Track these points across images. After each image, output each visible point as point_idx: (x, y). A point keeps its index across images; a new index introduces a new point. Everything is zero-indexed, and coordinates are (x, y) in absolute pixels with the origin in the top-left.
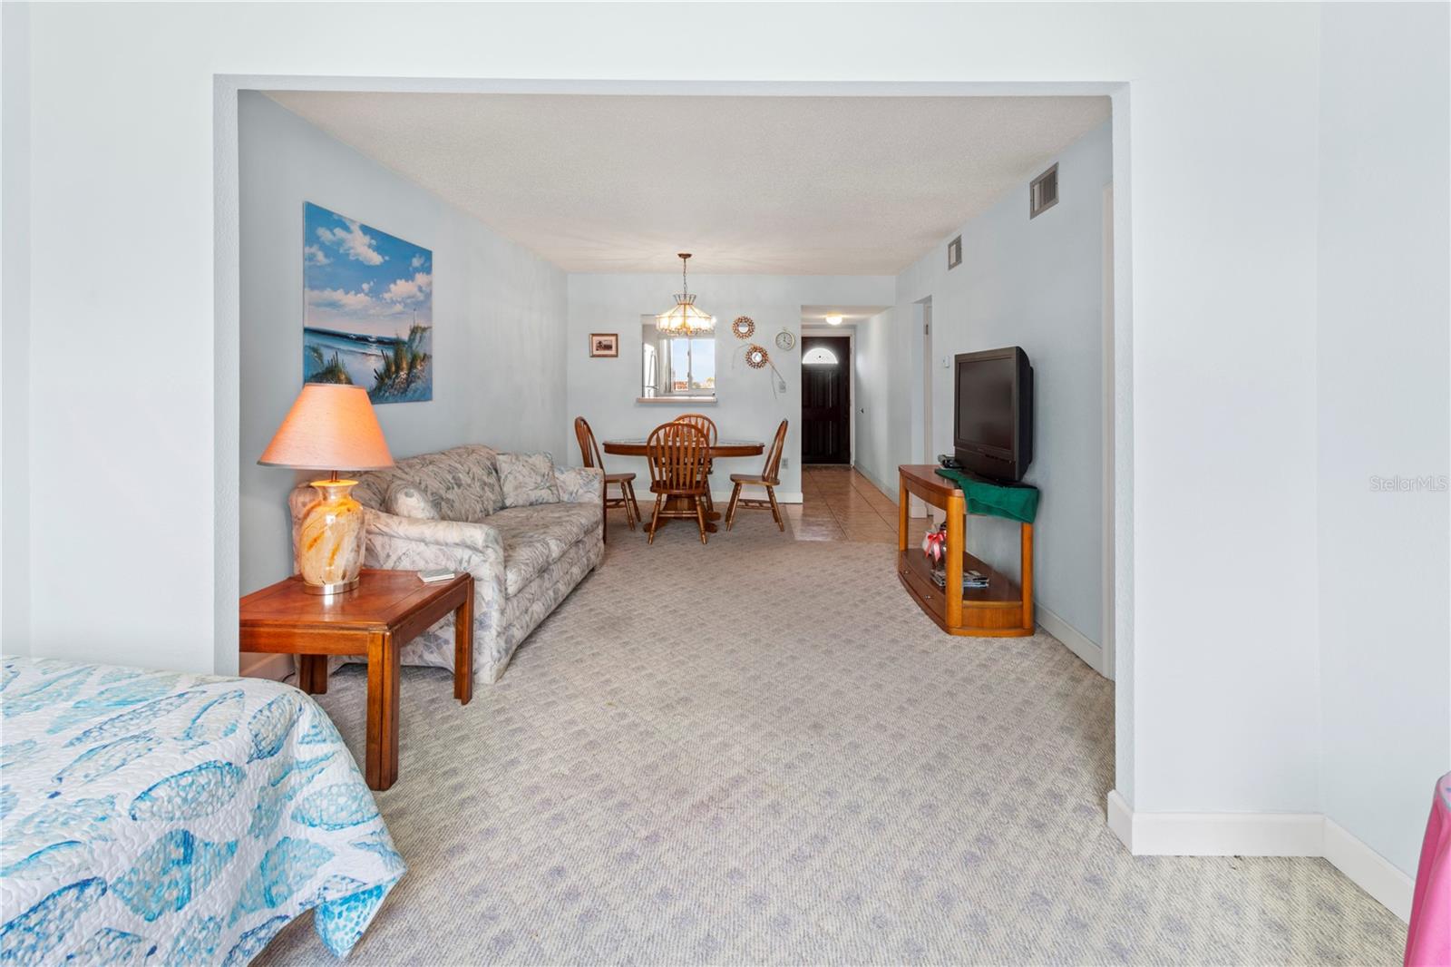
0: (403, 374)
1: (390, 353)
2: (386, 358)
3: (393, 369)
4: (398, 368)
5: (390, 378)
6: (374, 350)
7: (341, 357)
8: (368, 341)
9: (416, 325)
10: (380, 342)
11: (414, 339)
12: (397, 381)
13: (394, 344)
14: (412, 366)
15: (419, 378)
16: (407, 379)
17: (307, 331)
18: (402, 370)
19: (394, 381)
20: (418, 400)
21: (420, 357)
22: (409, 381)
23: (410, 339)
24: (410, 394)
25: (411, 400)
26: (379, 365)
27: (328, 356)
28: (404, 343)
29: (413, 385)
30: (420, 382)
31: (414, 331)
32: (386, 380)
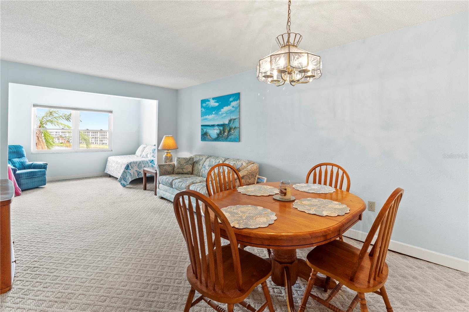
0: (226, 134)
1: (221, 128)
2: (220, 129)
3: (222, 132)
4: (224, 132)
5: (221, 135)
6: (216, 128)
7: (208, 130)
8: (214, 126)
9: (231, 118)
10: (218, 125)
11: (230, 123)
12: (224, 136)
13: (223, 125)
14: (229, 131)
15: (232, 134)
16: (227, 135)
17: (202, 126)
18: (226, 132)
19: (223, 136)
20: (232, 141)
21: (233, 128)
22: (228, 136)
23: (229, 123)
24: (229, 139)
25: (229, 141)
26: (218, 131)
27: (205, 130)
28: (226, 125)
29: (230, 137)
30: (233, 136)
31: (230, 121)
32: (220, 135)
